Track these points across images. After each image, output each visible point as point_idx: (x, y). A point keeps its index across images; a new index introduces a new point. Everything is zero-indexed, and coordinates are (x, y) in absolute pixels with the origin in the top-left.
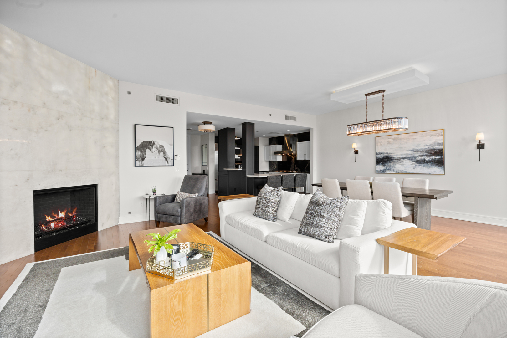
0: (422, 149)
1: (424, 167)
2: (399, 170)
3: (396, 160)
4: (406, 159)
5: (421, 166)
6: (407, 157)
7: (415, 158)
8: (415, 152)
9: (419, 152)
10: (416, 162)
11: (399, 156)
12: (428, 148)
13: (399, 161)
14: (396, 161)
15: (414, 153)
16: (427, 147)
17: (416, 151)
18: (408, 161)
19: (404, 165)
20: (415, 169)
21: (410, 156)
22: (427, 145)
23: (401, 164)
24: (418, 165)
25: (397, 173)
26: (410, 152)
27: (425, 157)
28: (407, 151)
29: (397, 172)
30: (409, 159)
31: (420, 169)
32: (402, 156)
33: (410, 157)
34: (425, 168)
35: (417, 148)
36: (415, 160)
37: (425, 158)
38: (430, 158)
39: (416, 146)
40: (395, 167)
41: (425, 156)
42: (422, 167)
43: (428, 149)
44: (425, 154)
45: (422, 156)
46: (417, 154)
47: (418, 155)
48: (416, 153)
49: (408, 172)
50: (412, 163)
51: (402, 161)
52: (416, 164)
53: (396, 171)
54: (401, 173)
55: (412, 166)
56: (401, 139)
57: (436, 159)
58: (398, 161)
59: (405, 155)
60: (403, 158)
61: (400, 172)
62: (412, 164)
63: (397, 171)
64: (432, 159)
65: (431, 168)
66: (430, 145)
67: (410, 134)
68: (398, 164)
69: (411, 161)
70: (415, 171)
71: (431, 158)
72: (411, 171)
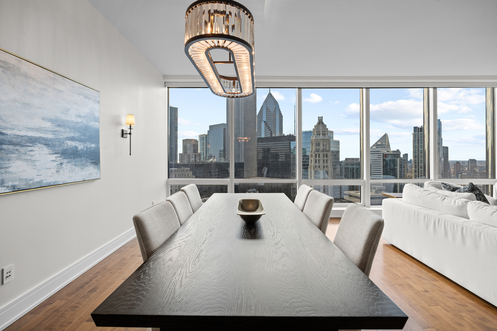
0: (72, 122)
1: (75, 165)
2: (20, 180)
3: (11, 143)
4: (40, 143)
5: (69, 165)
6: (43, 139)
7: (61, 142)
8: (59, 126)
9: (68, 130)
10: (62, 153)
11: (22, 133)
12: (82, 122)
13: (22, 150)
14: (11, 147)
15: (58, 129)
16: (79, 120)
17: (60, 123)
18: (46, 150)
19: (37, 163)
20: (61, 171)
21: (50, 136)
22: (80, 116)
23: (27, 160)
24: (65, 161)
25: (15, 190)
26: (50, 123)
27: (77, 142)
28: (43, 119)
29: (14, 187)
30: (47, 143)
31: (69, 171)
32: (30, 134)
33: (51, 140)
34: (77, 168)
35: (63, 117)
36: (60, 149)
37: (77, 145)
38: (84, 146)
39: (62, 113)
40: (10, 170)
41: (77, 140)
42: (73, 167)
43: (81, 124)
44: (77, 135)
45: (72, 139)
46: (64, 134)
47: (66, 135)
48: (62, 129)
49: (45, 182)
50: (53, 157)
51: (30, 148)
52: (60, 160)
53: (10, 184)
54: (25, 187)
55: (55, 164)
56: (26, 76)
57: (91, 147)
58: (17, 148)
59: (38, 130)
60: (33, 141)
61: (22, 185)
62: (54, 159)
63: (16, 183)
64: (87, 148)
65: (86, 168)
66: (84, 117)
67: (52, 75)
68: (18, 159)
69: (51, 152)
70: (59, 179)
71: (86, 145)
72: (51, 180)
